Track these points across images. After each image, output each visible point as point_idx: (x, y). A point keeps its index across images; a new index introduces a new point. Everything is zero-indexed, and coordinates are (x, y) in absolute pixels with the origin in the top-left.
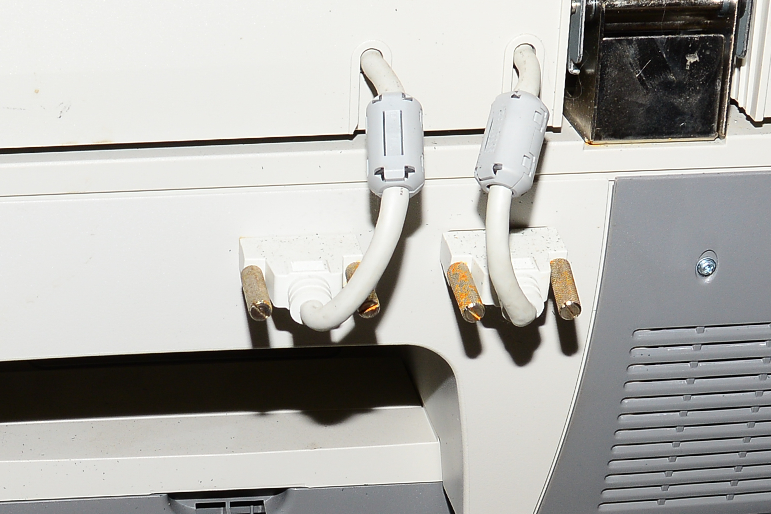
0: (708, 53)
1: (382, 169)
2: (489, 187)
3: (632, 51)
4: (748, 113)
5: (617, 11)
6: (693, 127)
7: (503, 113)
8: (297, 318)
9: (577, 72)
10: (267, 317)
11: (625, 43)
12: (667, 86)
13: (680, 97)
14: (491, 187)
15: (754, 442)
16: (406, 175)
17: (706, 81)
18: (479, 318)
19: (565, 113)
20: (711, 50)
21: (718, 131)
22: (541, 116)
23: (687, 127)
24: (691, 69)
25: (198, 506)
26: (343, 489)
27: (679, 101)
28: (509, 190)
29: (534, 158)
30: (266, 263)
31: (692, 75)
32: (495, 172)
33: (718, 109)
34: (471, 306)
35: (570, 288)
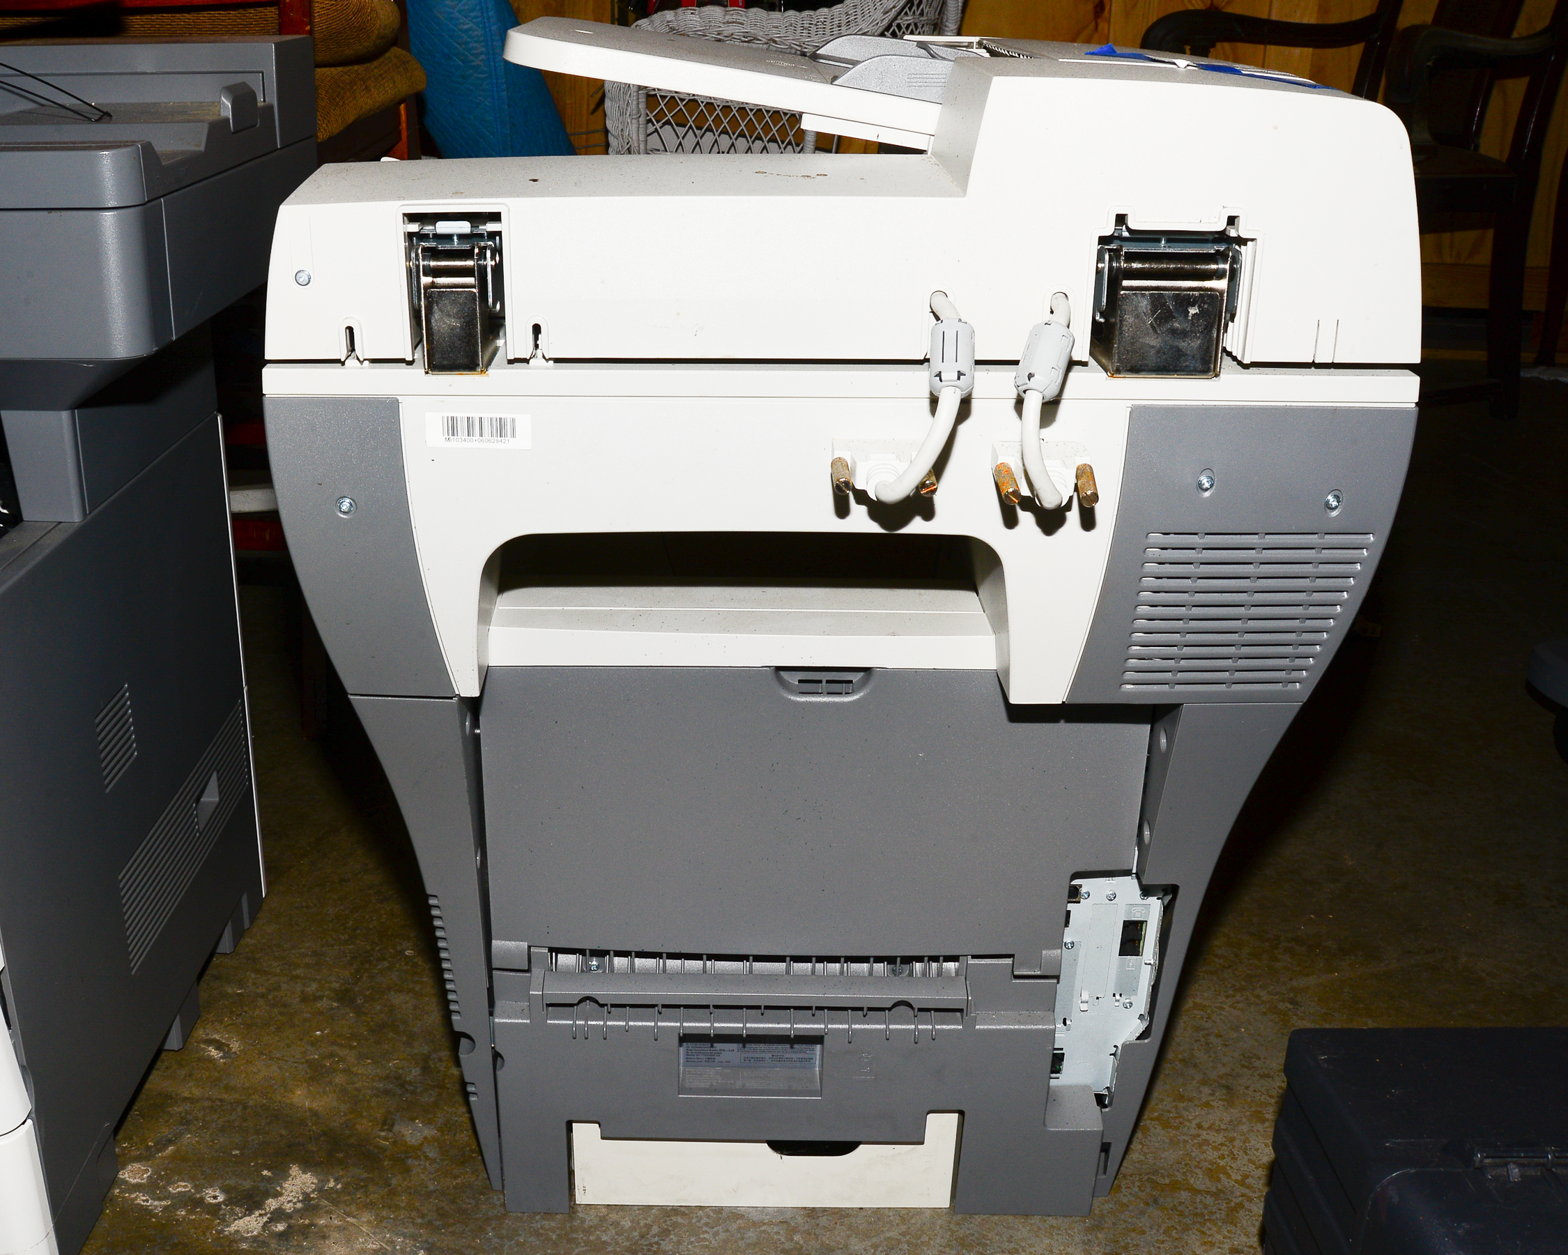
0: (1206, 306)
1: (940, 372)
2: (1025, 392)
3: (1145, 302)
4: (1239, 359)
5: (1134, 271)
6: (1194, 367)
7: (1038, 336)
8: (872, 496)
9: (1102, 320)
10: (848, 492)
11: (1139, 296)
12: (1173, 332)
13: (1184, 341)
14: (1027, 392)
15: (1248, 637)
16: (959, 378)
17: (1205, 329)
18: (1017, 501)
19: (1091, 354)
20: (1209, 304)
21: (1214, 371)
22: (1067, 340)
23: (1190, 367)
24: (1192, 320)
25: (800, 681)
26: (916, 672)
27: (1183, 345)
28: (1040, 394)
29: (1061, 371)
30: (852, 456)
31: (1193, 324)
32: (1029, 380)
33: (1214, 353)
34: (1011, 490)
35: (1091, 482)
